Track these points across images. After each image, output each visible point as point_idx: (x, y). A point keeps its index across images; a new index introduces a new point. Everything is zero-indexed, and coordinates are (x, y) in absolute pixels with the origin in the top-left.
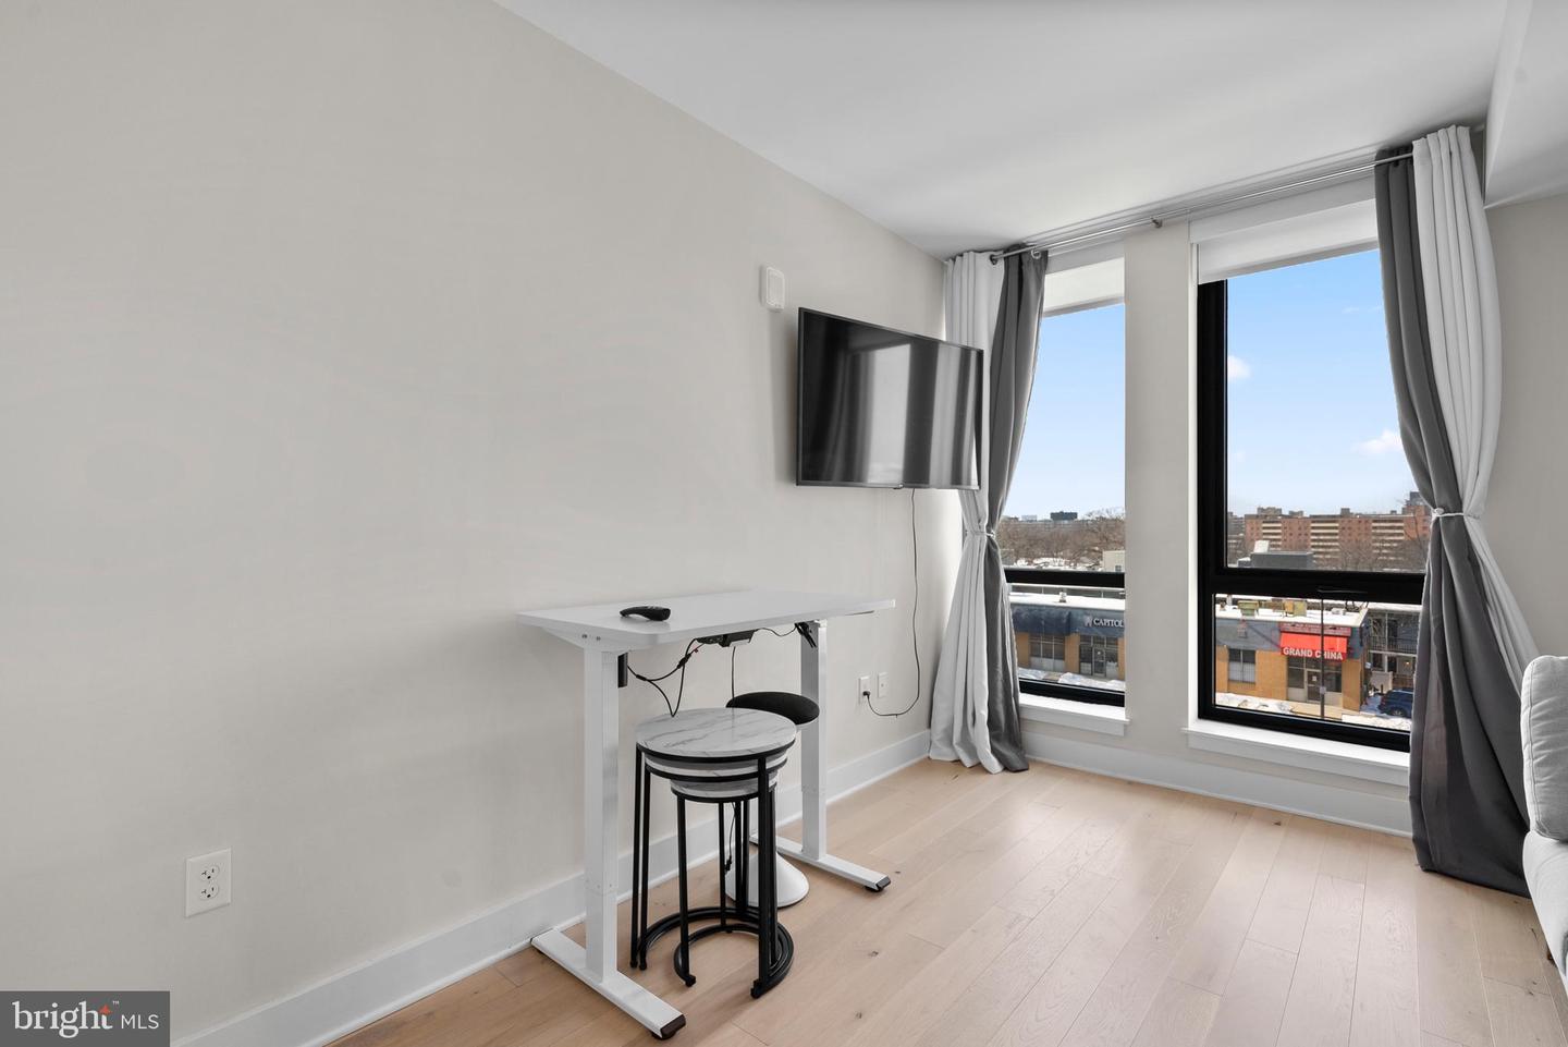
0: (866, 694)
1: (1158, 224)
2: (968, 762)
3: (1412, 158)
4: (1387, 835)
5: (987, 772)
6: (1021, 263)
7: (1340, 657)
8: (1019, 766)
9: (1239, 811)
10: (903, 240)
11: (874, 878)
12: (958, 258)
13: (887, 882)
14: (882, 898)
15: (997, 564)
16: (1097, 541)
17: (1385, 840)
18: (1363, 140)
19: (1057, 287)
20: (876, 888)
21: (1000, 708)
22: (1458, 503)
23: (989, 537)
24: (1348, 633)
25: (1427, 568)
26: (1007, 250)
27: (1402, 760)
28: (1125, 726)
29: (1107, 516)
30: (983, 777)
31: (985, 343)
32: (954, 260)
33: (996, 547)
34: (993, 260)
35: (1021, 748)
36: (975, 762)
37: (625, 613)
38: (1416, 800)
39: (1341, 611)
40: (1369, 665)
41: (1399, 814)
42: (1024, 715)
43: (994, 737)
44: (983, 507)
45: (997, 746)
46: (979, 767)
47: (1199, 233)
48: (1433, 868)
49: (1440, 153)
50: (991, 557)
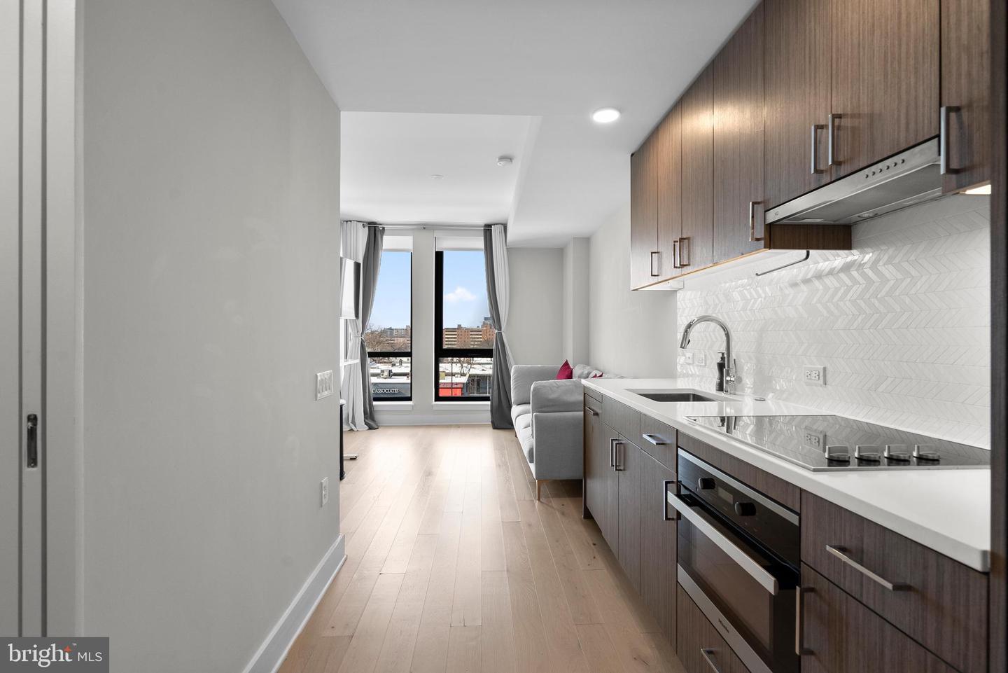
1: (424, 228)
3: (491, 230)
4: (485, 424)
5: (363, 431)
6: (375, 230)
8: (375, 427)
9: (448, 426)
12: (349, 222)
15: (365, 350)
17: (483, 426)
19: (387, 241)
21: (368, 406)
22: (500, 329)
23: (362, 338)
24: (462, 386)
25: (494, 347)
26: (369, 223)
27: (489, 403)
28: (413, 406)
30: (361, 433)
31: (361, 261)
32: (347, 222)
33: (364, 343)
34: (364, 226)
35: (374, 421)
38: (492, 411)
41: (487, 416)
42: (375, 409)
43: (365, 418)
45: (366, 421)
46: (359, 431)
47: (437, 234)
48: (495, 427)
49: (498, 231)
50: (363, 347)
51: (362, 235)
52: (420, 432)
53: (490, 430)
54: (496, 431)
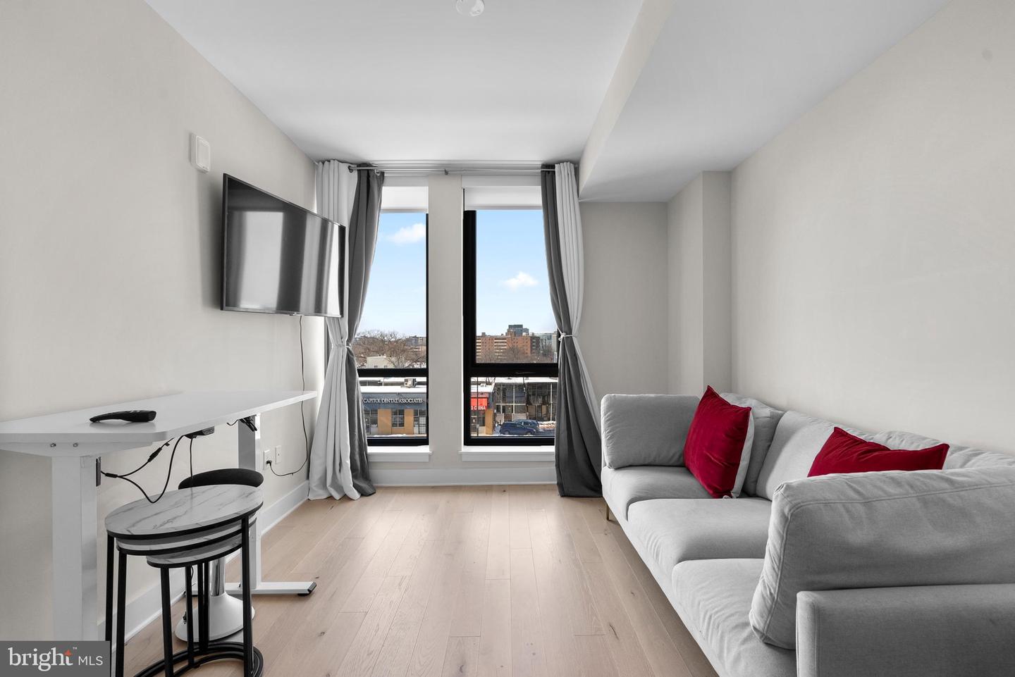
0: (269, 462)
1: (446, 173)
2: (337, 496)
3: (554, 172)
4: (545, 485)
5: (351, 499)
6: (368, 176)
7: (485, 408)
8: (370, 492)
9: (487, 489)
10: (292, 141)
11: (304, 586)
12: (326, 162)
13: (314, 586)
14: (313, 598)
15: (354, 365)
16: (363, 351)
17: (543, 488)
18: (535, 156)
19: (390, 196)
20: (308, 592)
21: (357, 457)
22: (569, 331)
23: (348, 348)
24: (487, 396)
25: (557, 360)
26: (359, 165)
27: (551, 449)
28: (430, 455)
29: (369, 336)
30: (351, 503)
31: (346, 224)
32: (323, 163)
33: (352, 355)
34: (351, 170)
35: (370, 481)
36: (342, 495)
37: (95, 420)
38: (558, 466)
39: (485, 384)
40: (495, 411)
41: (550, 474)
42: (371, 460)
43: (354, 477)
44: (345, 329)
45: (356, 482)
46: (346, 498)
47: (467, 183)
48: (564, 494)
49: (564, 173)
50: (349, 362)
51: (348, 185)
52: (442, 500)
53: (555, 497)
54: (565, 500)
